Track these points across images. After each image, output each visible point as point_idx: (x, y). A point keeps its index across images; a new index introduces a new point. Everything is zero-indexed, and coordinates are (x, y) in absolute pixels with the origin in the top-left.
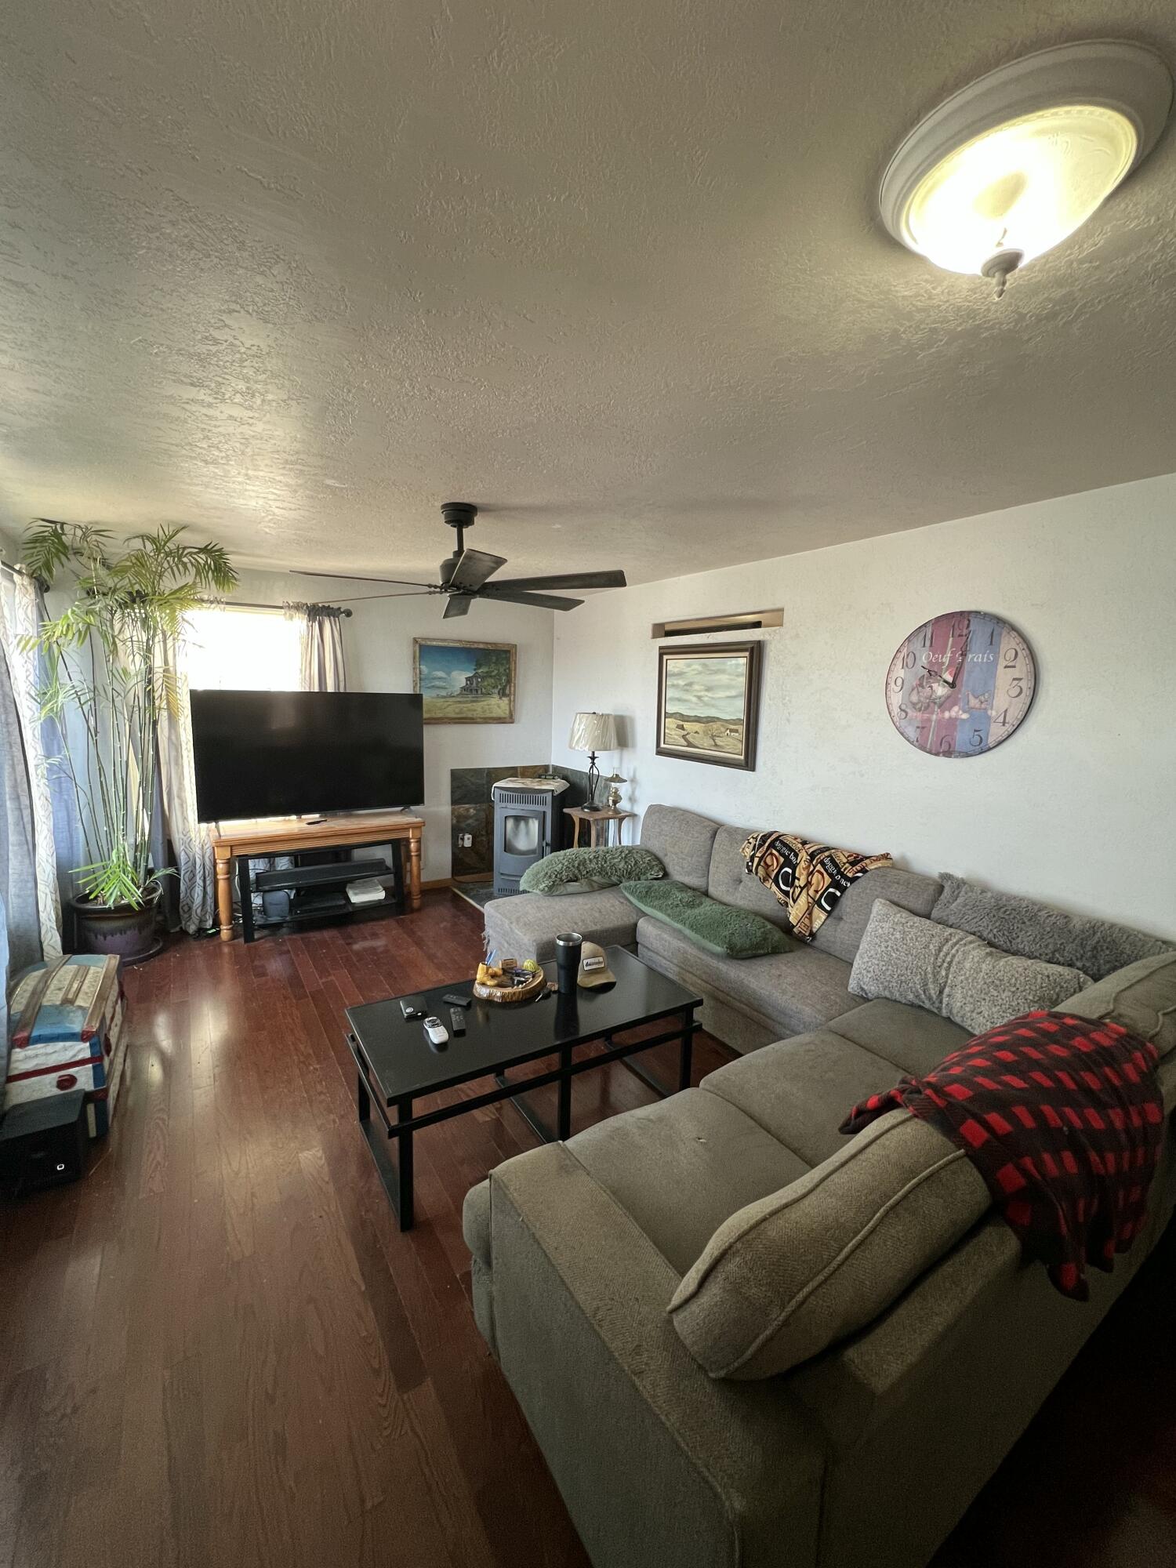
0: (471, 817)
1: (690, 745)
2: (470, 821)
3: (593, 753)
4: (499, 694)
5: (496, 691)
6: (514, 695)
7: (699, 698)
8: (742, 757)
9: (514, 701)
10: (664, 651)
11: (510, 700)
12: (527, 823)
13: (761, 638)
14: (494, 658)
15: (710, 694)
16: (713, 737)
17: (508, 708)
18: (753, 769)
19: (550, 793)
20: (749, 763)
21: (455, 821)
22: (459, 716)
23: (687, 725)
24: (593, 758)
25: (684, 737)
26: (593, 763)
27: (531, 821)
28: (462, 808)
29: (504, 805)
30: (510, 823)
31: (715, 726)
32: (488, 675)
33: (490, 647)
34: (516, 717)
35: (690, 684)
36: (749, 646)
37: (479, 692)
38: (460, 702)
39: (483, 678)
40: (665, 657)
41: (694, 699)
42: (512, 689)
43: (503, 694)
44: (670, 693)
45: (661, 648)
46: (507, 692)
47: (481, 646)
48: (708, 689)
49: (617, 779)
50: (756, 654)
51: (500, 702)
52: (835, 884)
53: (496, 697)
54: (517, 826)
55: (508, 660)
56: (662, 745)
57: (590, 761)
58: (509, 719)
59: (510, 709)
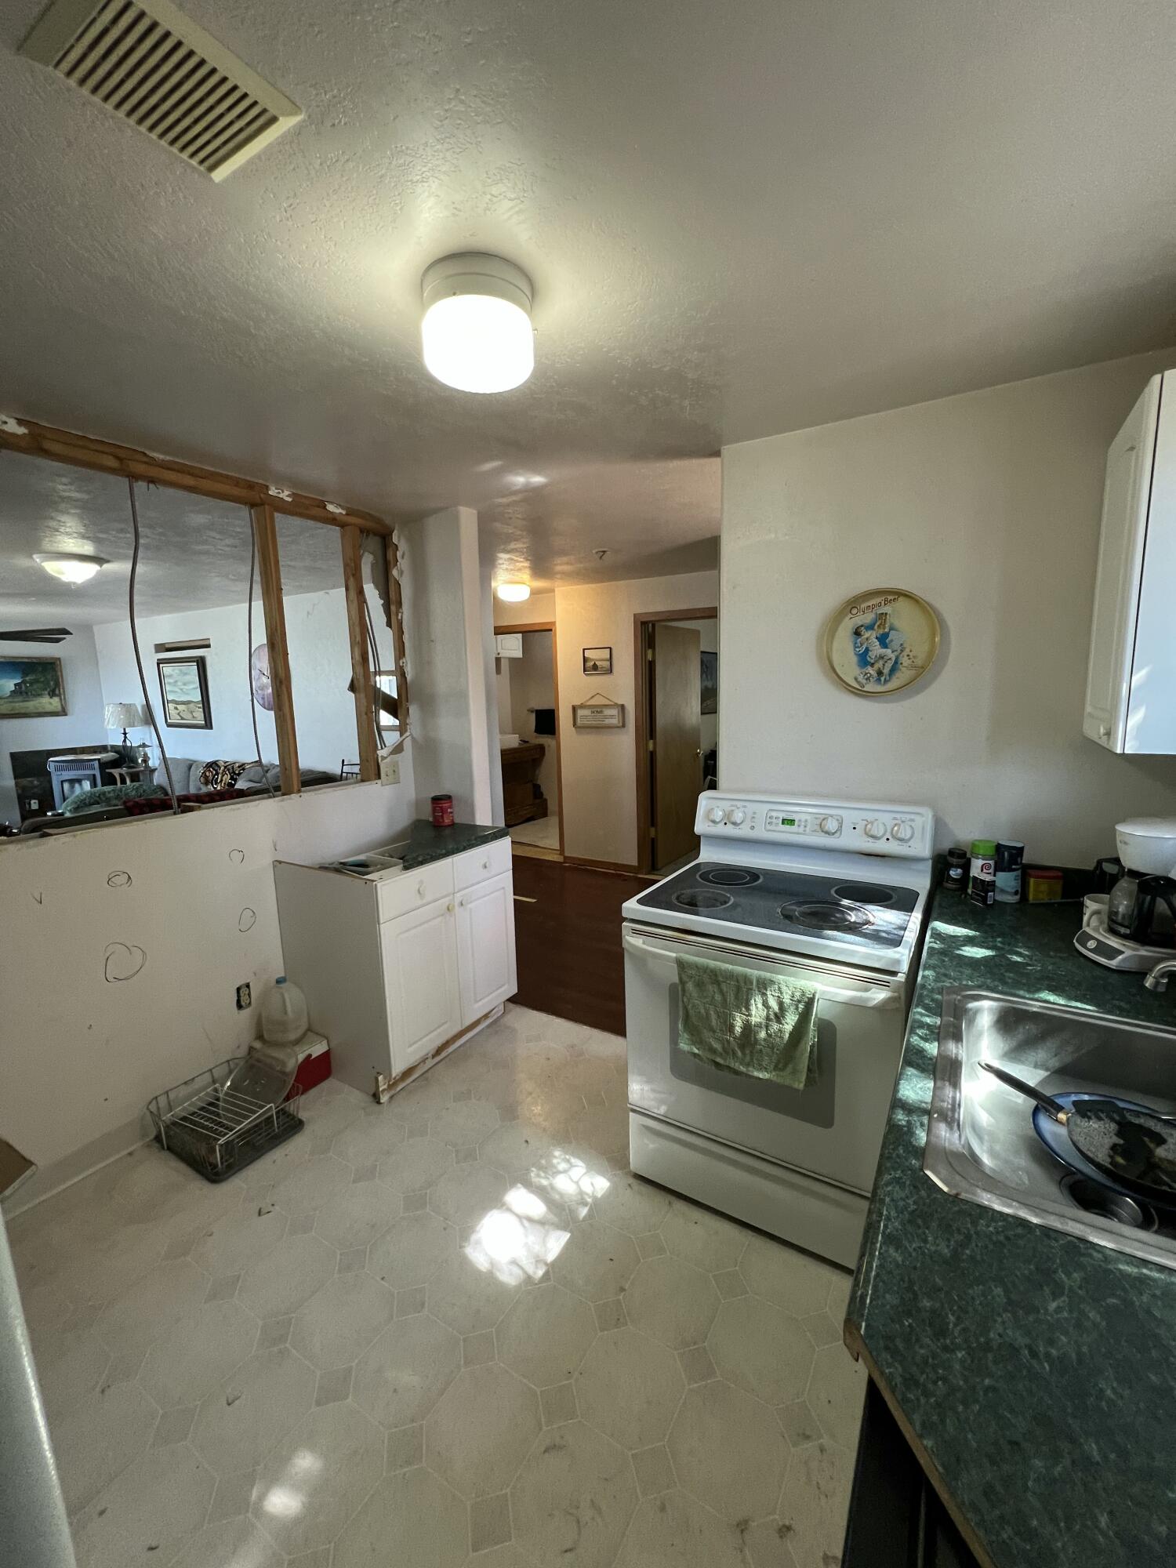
0: (36, 787)
1: (182, 719)
2: (36, 790)
3: (125, 729)
4: (49, 694)
5: (46, 692)
6: (64, 695)
7: (181, 689)
8: (204, 722)
9: (65, 698)
10: (160, 662)
11: (61, 699)
12: (81, 785)
13: (202, 655)
14: (40, 669)
15: (186, 687)
16: (192, 712)
17: (59, 704)
18: (211, 728)
19: (97, 762)
20: (208, 724)
21: (20, 791)
22: (13, 712)
23: (178, 706)
24: (125, 734)
25: (178, 714)
26: (125, 737)
27: (83, 782)
28: (25, 781)
29: (59, 773)
30: (66, 786)
31: (192, 705)
32: (37, 681)
33: (34, 661)
34: (70, 709)
35: (176, 682)
36: (195, 659)
37: (30, 694)
38: (11, 702)
39: (31, 684)
40: (161, 665)
41: (179, 691)
42: (61, 690)
43: (52, 694)
44: (168, 688)
45: (158, 660)
46: (57, 692)
47: (26, 660)
48: (185, 684)
49: (144, 745)
50: (201, 663)
51: (51, 700)
52: (232, 778)
53: (48, 697)
54: (72, 787)
55: (54, 670)
56: (169, 721)
57: (123, 736)
58: (63, 712)
59: (62, 705)
